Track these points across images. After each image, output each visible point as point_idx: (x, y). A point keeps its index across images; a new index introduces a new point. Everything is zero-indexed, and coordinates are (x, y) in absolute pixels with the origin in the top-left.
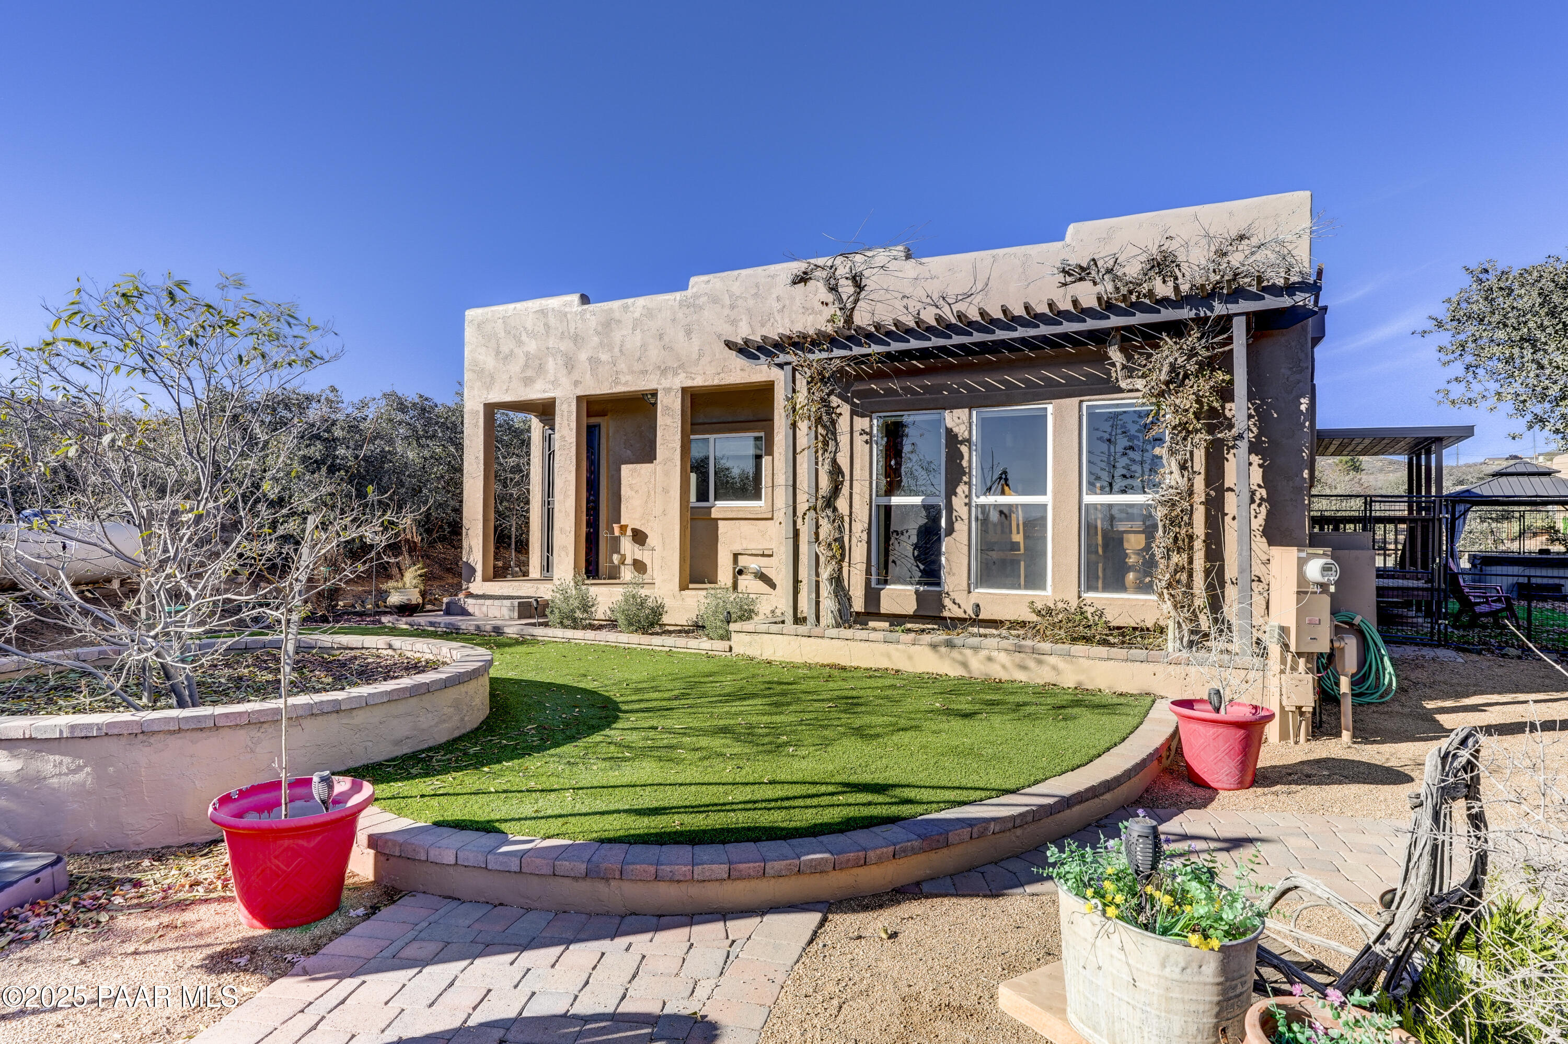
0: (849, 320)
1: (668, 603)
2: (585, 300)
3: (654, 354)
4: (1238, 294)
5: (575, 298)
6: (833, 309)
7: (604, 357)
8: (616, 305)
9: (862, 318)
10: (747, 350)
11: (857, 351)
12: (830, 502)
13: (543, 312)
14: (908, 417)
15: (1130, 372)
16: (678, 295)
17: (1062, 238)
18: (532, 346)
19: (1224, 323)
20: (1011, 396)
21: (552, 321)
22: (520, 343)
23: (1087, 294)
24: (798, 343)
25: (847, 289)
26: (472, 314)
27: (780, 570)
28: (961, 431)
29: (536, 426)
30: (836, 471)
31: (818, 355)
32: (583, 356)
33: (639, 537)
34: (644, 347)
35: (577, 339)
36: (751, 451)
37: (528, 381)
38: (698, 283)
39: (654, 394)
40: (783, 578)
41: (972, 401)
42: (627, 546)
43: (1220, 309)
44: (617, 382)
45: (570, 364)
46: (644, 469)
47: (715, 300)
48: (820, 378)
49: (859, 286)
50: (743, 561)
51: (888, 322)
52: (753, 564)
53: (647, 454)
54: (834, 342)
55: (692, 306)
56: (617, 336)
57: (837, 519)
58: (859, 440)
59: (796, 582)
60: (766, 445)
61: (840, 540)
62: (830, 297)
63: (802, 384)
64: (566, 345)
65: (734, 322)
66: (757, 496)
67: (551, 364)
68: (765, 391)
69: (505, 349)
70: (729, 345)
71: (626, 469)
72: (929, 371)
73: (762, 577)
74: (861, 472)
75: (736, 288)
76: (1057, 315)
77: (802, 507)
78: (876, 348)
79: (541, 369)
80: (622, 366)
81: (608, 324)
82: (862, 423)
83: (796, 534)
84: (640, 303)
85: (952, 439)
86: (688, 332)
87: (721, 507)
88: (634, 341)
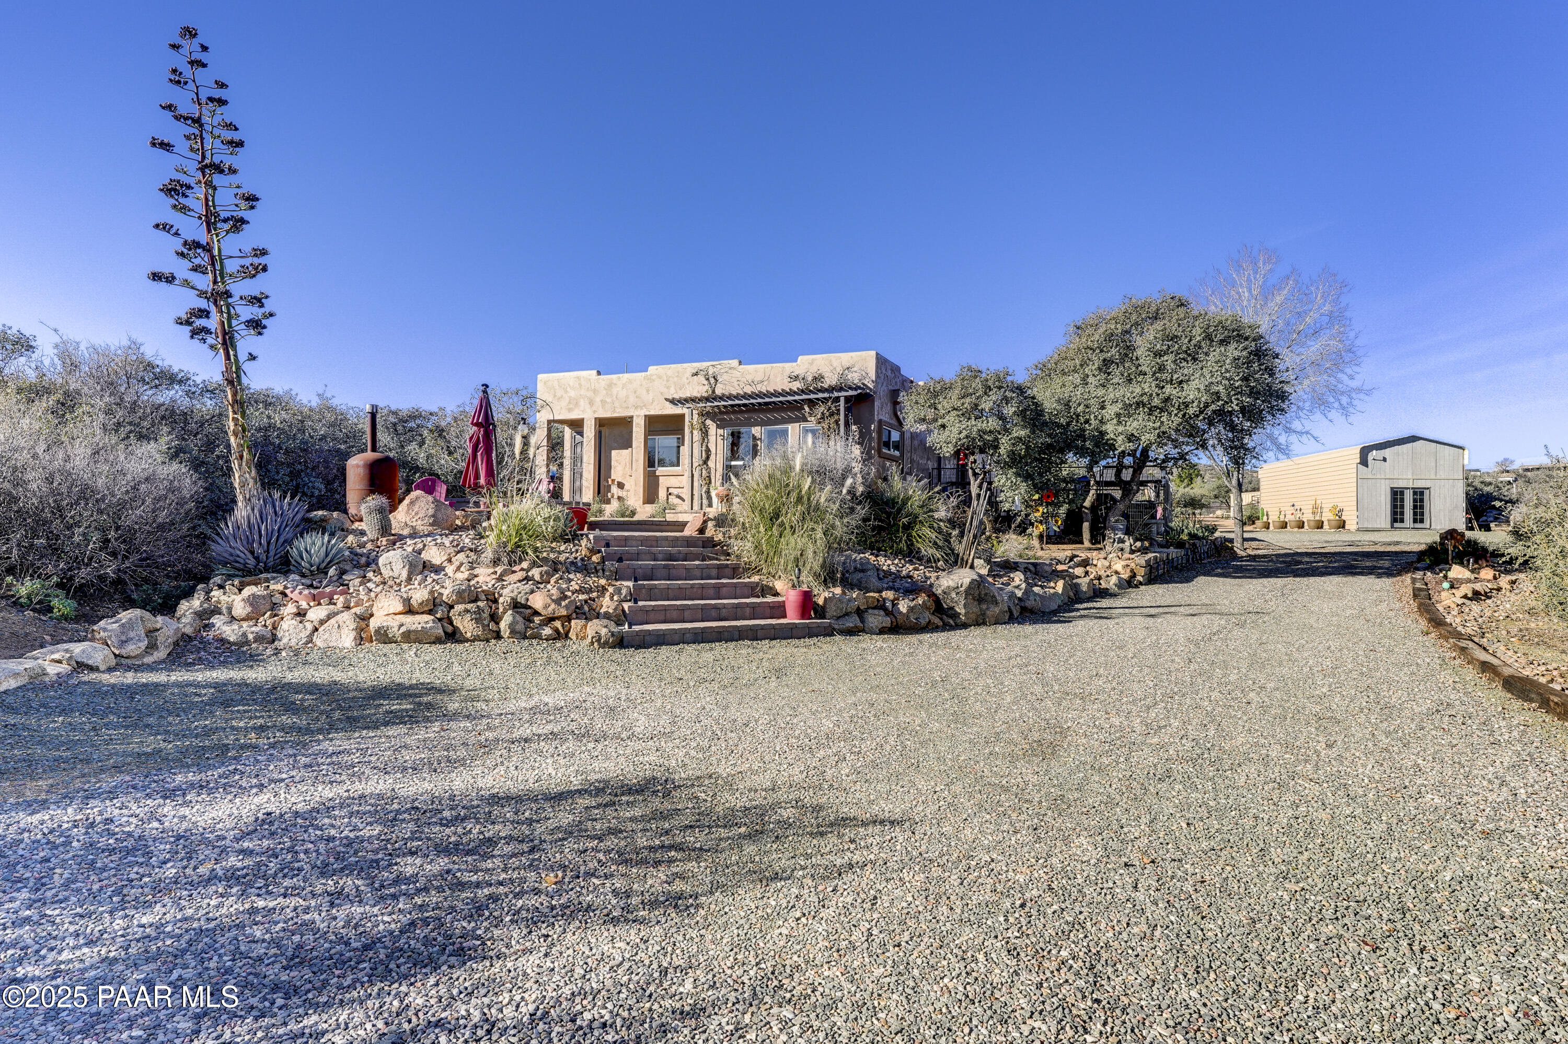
0: (714, 392)
1: (638, 510)
2: (599, 373)
3: (632, 400)
4: (841, 389)
5: (595, 372)
6: (707, 387)
7: (609, 400)
8: (614, 377)
9: (719, 392)
10: (673, 402)
11: (716, 404)
12: (705, 462)
13: (578, 378)
14: (743, 430)
15: (811, 415)
16: (643, 374)
17: (796, 361)
18: (572, 394)
19: (837, 399)
20: (777, 423)
21: (583, 383)
22: (566, 392)
23: (796, 386)
24: (693, 400)
25: (712, 380)
26: (540, 377)
27: (686, 494)
28: (758, 435)
29: (568, 432)
30: (708, 451)
31: (701, 405)
32: (598, 399)
33: (621, 486)
34: (627, 397)
35: (595, 391)
36: (676, 444)
37: (570, 410)
38: (652, 369)
39: (632, 417)
40: (687, 497)
41: (762, 424)
42: (614, 489)
43: (836, 394)
44: (614, 411)
45: (591, 403)
46: (625, 453)
47: (660, 377)
48: (701, 414)
49: (716, 380)
50: (671, 490)
51: (734, 393)
52: (675, 491)
53: (627, 444)
54: (707, 399)
55: (649, 379)
56: (615, 391)
57: (708, 469)
58: (719, 438)
59: (692, 495)
60: (681, 442)
61: (709, 477)
62: (706, 382)
63: (696, 417)
64: (590, 394)
65: (668, 388)
66: (678, 465)
67: (582, 403)
68: (682, 416)
69: (559, 395)
70: (667, 400)
71: (614, 453)
72: (747, 411)
73: (679, 497)
74: (720, 451)
75: (669, 373)
76: (784, 393)
77: (695, 465)
78: (723, 403)
79: (577, 404)
80: (617, 404)
81: (610, 385)
82: (720, 431)
83: (693, 476)
84: (626, 376)
85: (754, 438)
86: (648, 391)
87: (660, 471)
88: (623, 394)
